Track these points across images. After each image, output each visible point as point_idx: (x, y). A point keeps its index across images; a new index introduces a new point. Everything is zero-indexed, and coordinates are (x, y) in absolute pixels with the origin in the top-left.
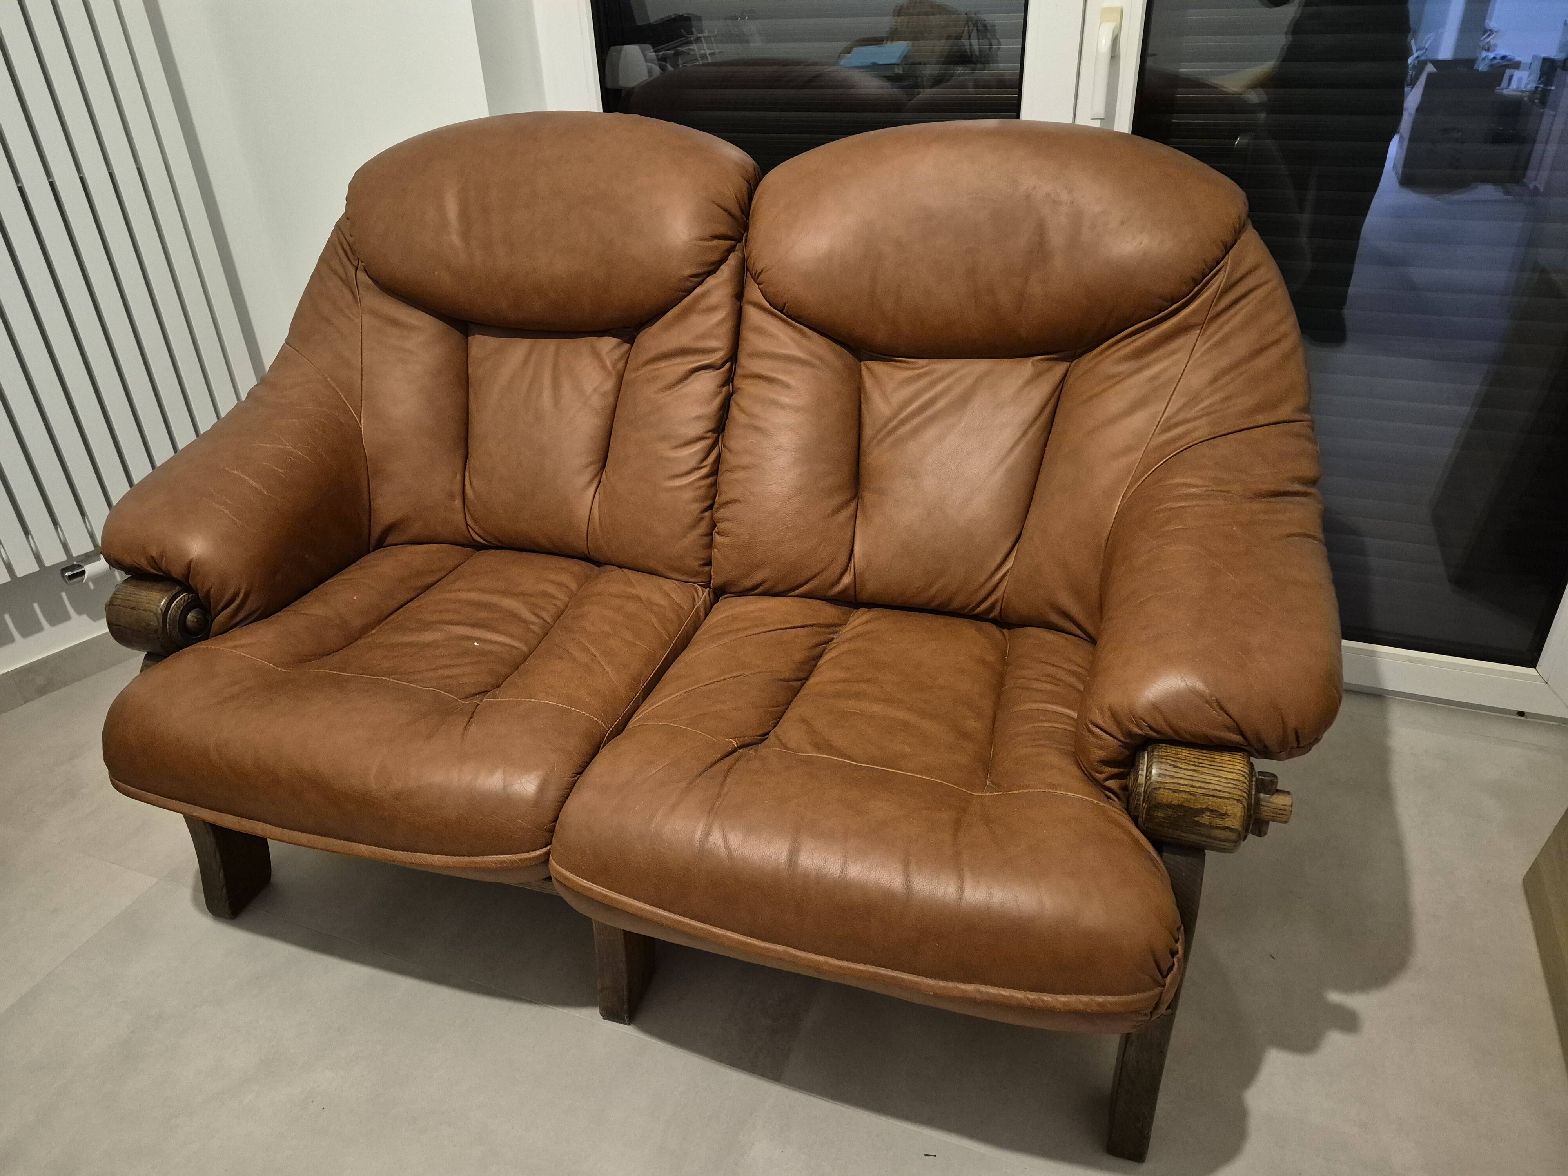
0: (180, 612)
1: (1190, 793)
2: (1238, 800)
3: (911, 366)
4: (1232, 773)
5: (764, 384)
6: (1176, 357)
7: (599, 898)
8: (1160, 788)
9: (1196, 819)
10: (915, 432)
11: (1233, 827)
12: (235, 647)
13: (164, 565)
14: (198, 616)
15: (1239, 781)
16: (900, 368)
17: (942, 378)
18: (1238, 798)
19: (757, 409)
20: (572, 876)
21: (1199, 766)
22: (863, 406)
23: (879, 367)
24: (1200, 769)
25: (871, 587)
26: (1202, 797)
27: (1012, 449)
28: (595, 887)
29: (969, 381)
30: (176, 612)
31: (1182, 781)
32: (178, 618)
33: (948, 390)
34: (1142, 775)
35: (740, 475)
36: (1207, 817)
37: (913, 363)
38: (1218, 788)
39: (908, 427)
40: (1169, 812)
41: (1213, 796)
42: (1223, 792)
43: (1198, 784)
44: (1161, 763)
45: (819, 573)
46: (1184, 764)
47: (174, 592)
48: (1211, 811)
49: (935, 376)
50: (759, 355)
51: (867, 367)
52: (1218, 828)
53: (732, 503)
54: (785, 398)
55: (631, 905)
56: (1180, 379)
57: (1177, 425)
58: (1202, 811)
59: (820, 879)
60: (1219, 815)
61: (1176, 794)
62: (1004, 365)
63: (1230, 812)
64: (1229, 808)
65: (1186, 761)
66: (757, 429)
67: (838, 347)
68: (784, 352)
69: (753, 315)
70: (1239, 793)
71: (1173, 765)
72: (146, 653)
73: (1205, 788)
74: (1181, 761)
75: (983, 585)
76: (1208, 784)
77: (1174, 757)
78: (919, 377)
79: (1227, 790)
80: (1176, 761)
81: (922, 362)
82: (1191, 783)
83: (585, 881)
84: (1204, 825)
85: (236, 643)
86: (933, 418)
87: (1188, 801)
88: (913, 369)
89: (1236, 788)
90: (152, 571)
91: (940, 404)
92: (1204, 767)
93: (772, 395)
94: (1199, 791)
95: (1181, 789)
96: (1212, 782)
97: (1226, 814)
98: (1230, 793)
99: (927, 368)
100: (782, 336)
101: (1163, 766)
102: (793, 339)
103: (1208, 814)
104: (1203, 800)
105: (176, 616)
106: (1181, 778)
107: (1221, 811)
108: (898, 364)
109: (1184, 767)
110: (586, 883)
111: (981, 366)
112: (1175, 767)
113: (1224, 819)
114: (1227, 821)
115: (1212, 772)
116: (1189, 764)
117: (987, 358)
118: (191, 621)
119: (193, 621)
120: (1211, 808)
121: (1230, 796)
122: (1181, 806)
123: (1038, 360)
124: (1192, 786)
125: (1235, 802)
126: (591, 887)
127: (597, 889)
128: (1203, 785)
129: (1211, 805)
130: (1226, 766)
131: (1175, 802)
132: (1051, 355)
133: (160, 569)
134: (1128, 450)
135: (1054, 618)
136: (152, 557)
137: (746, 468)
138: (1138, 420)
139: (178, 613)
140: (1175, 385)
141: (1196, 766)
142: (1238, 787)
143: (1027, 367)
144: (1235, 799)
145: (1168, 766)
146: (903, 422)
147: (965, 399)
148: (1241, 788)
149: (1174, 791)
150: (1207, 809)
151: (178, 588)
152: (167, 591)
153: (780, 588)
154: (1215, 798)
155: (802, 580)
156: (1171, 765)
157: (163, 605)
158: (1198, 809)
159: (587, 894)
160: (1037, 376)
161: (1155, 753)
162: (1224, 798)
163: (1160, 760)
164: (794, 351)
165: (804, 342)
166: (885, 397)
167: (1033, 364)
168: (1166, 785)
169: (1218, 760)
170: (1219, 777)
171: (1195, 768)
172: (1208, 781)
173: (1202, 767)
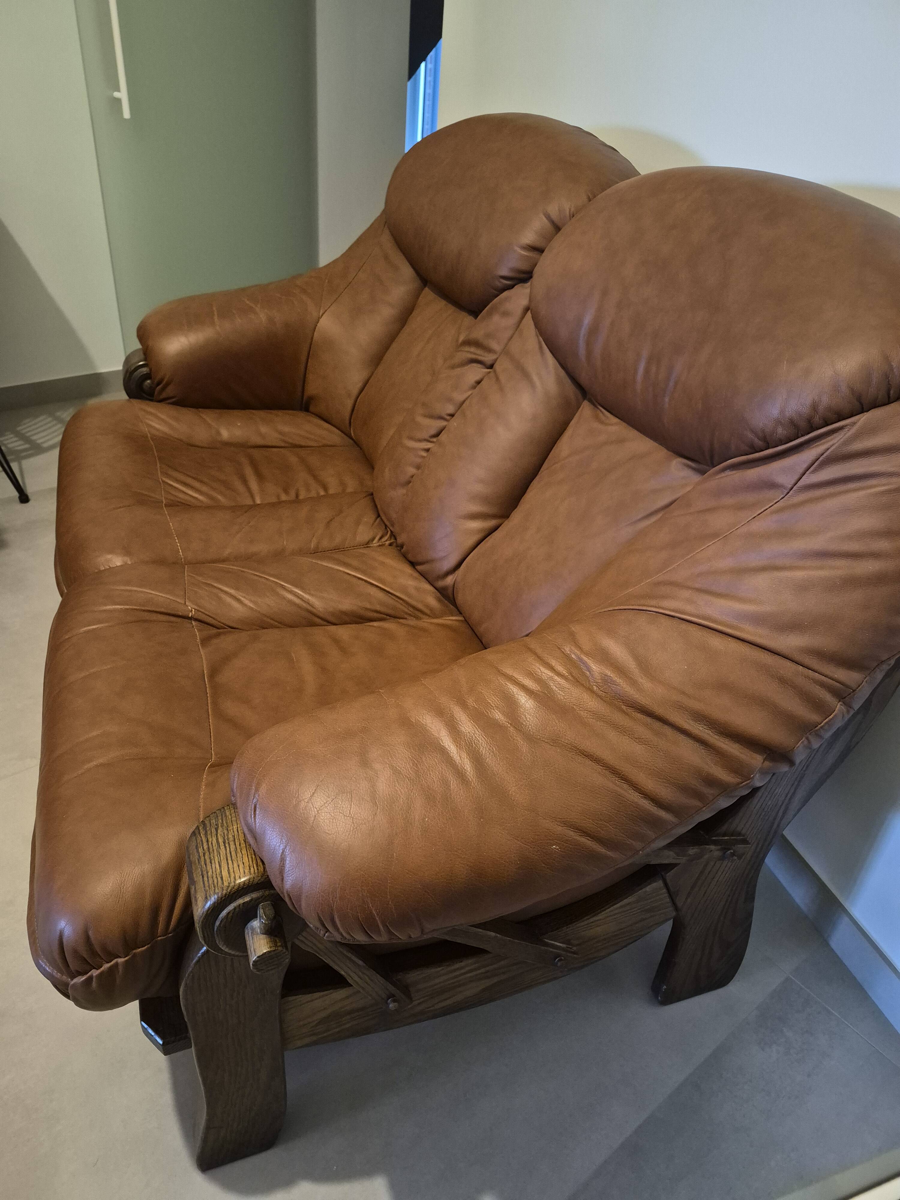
0: (139, 376)
4: (229, 872)
10: (561, 481)
25: (459, 597)
31: (205, 844)
32: (137, 379)
37: (608, 417)
38: (210, 873)
39: (562, 475)
42: (208, 880)
43: (207, 857)
46: (221, 833)
49: (610, 438)
51: (583, 406)
56: (720, 539)
57: (669, 583)
62: (658, 454)
71: (217, 826)
73: (206, 865)
74: (224, 829)
76: (210, 864)
77: (226, 822)
78: (600, 433)
79: (211, 881)
80: (222, 826)
81: (613, 420)
82: (206, 851)
86: (579, 476)
94: (203, 863)
95: (199, 850)
96: (213, 865)
99: (613, 428)
106: (207, 841)
112: (216, 829)
115: (223, 858)
117: (651, 438)
118: (146, 386)
123: (681, 463)
128: (208, 861)
130: (236, 864)
132: (690, 461)
134: (624, 584)
138: (657, 560)
140: (711, 543)
143: (670, 466)
146: (561, 469)
149: (196, 846)
166: (570, 440)
167: (676, 465)
168: (199, 837)
169: (239, 855)
170: (220, 866)
171: (222, 844)
172: (213, 862)
173: (225, 847)
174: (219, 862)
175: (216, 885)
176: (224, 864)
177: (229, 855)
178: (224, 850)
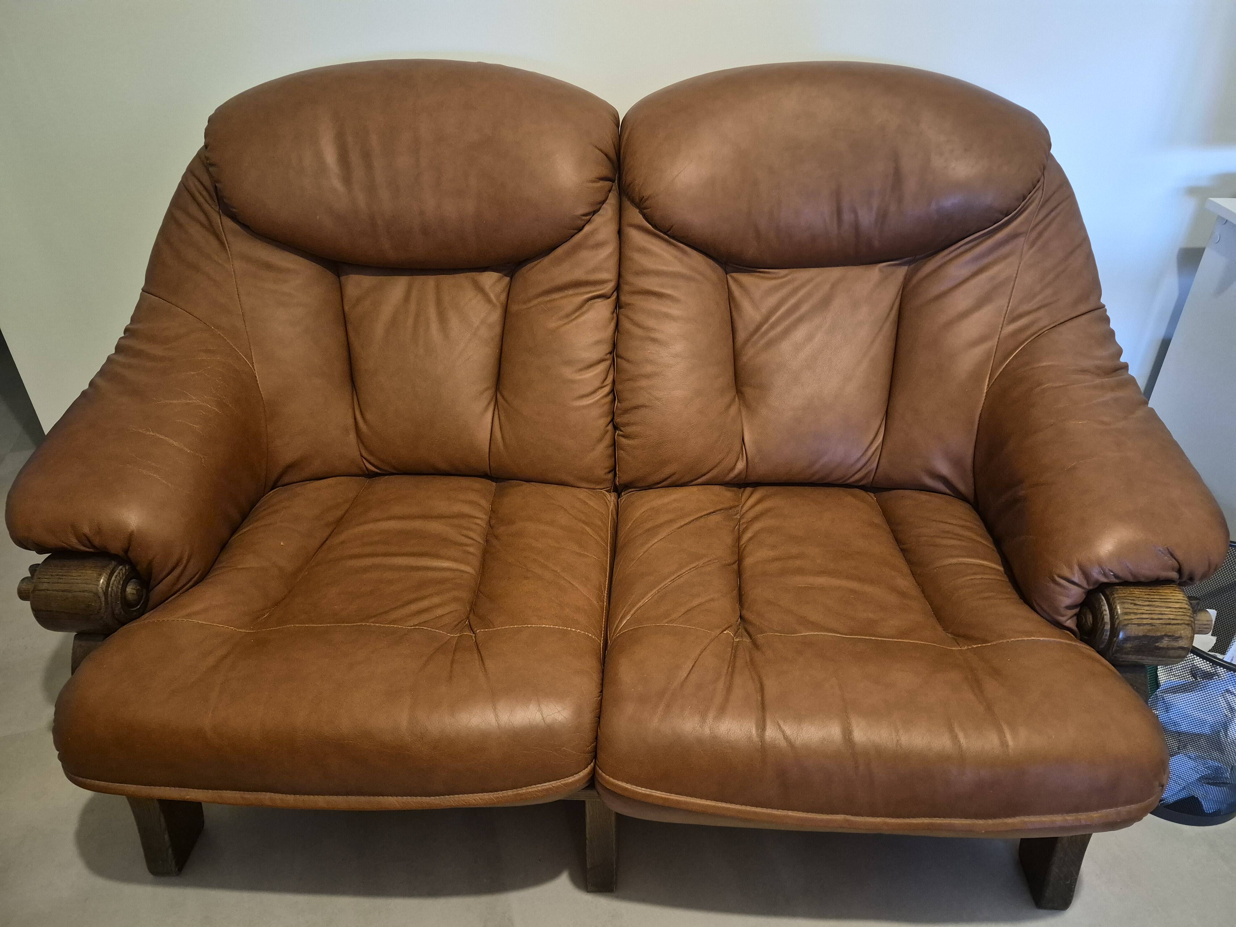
0: (120, 587)
1: (1151, 624)
2: (1188, 624)
3: (774, 276)
4: (1178, 602)
5: (654, 299)
6: (1009, 260)
7: (660, 802)
8: (1128, 624)
9: (1157, 644)
10: (787, 332)
11: (1185, 646)
12: (189, 615)
13: (97, 541)
14: (136, 587)
15: (1185, 608)
16: (763, 278)
17: (803, 285)
18: (1187, 622)
19: (651, 323)
20: (628, 786)
21: (1152, 601)
22: (734, 313)
23: (746, 279)
24: (1154, 603)
25: (761, 469)
26: (1161, 626)
27: (873, 342)
28: (654, 792)
29: (827, 287)
30: (117, 587)
31: (1144, 616)
32: (119, 594)
33: (809, 295)
34: (1106, 615)
35: (644, 383)
36: (1165, 642)
37: (774, 273)
38: (1172, 617)
39: (779, 329)
40: (1136, 642)
41: (1169, 624)
42: (1177, 619)
43: (1156, 617)
44: (1124, 603)
45: (719, 463)
46: (1141, 601)
47: (111, 567)
48: (1169, 636)
49: (796, 284)
50: (646, 272)
51: (732, 277)
52: (1174, 649)
53: (638, 409)
54: (675, 310)
55: (693, 804)
56: (1016, 277)
57: (1020, 316)
58: (1162, 637)
59: (879, 752)
60: (1176, 638)
61: (1141, 627)
62: (853, 272)
63: (1183, 635)
64: (1182, 632)
65: (1142, 599)
66: (654, 340)
67: (711, 262)
68: (671, 269)
69: (636, 237)
70: (1188, 618)
71: (1133, 603)
72: (76, 633)
73: (1162, 619)
74: (1137, 599)
75: (859, 459)
76: (1164, 615)
77: (1131, 597)
78: (782, 285)
79: (1178, 617)
80: (1134, 600)
81: (783, 272)
82: (1151, 616)
83: (643, 789)
84: (1163, 648)
85: (189, 611)
86: (800, 320)
87: (1149, 631)
88: (775, 278)
89: (1184, 615)
90: (82, 548)
91: (804, 308)
92: (1156, 601)
93: (665, 309)
94: (1158, 622)
95: (1144, 623)
96: (1166, 613)
97: (1180, 637)
98: (1182, 620)
99: (789, 277)
100: (665, 255)
101: (1126, 606)
102: (676, 257)
103: (1167, 639)
104: (1162, 629)
105: (117, 592)
106: (1143, 614)
107: (1176, 635)
108: (761, 275)
109: (1141, 604)
110: (644, 790)
111: (835, 273)
112: (1135, 604)
113: (1178, 641)
114: (1181, 642)
115: (1163, 604)
116: (1146, 601)
117: (837, 266)
118: (131, 593)
119: (133, 594)
120: (1169, 634)
121: (1182, 622)
122: (1145, 636)
123: (885, 266)
124: (1152, 619)
125: (1187, 627)
126: (651, 793)
127: (657, 794)
128: (1160, 616)
129: (1169, 632)
130: (1171, 597)
131: (1141, 634)
132: (893, 261)
133: (93, 546)
134: (983, 339)
135: (929, 482)
136: (85, 535)
137: (648, 376)
138: (986, 314)
139: (119, 588)
140: (1012, 283)
141: (1150, 601)
142: (1186, 614)
143: (874, 273)
144: (1186, 624)
145: (1130, 605)
146: (773, 327)
147: (825, 302)
148: (1189, 614)
149: (1139, 625)
150: (1166, 635)
151: (114, 563)
152: (103, 567)
153: (686, 479)
154: (1171, 626)
155: (705, 471)
156: (1131, 604)
157: (103, 583)
158: (1158, 636)
159: (650, 800)
160: (884, 279)
161: (1116, 596)
162: (1178, 624)
163: (1122, 601)
164: (677, 268)
165: (685, 259)
166: (755, 305)
167: (880, 270)
168: (1132, 621)
169: (1163, 594)
170: (1170, 608)
171: (1150, 603)
172: (1163, 612)
173: (1155, 601)
174: (1166, 608)
175: (1184, 614)
176: (1171, 605)
177: (1163, 600)
178: (1156, 603)
